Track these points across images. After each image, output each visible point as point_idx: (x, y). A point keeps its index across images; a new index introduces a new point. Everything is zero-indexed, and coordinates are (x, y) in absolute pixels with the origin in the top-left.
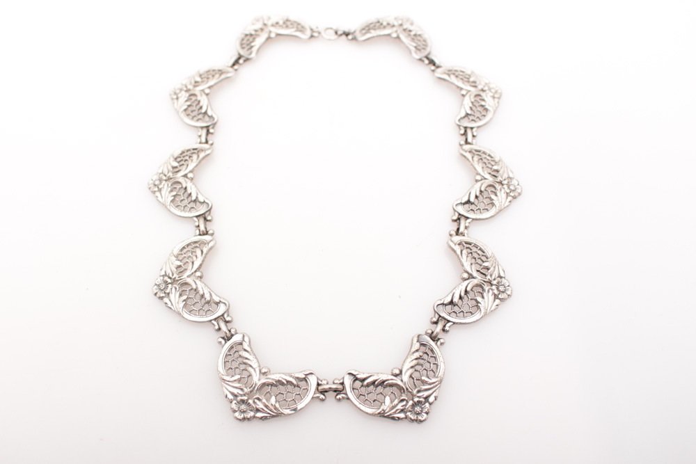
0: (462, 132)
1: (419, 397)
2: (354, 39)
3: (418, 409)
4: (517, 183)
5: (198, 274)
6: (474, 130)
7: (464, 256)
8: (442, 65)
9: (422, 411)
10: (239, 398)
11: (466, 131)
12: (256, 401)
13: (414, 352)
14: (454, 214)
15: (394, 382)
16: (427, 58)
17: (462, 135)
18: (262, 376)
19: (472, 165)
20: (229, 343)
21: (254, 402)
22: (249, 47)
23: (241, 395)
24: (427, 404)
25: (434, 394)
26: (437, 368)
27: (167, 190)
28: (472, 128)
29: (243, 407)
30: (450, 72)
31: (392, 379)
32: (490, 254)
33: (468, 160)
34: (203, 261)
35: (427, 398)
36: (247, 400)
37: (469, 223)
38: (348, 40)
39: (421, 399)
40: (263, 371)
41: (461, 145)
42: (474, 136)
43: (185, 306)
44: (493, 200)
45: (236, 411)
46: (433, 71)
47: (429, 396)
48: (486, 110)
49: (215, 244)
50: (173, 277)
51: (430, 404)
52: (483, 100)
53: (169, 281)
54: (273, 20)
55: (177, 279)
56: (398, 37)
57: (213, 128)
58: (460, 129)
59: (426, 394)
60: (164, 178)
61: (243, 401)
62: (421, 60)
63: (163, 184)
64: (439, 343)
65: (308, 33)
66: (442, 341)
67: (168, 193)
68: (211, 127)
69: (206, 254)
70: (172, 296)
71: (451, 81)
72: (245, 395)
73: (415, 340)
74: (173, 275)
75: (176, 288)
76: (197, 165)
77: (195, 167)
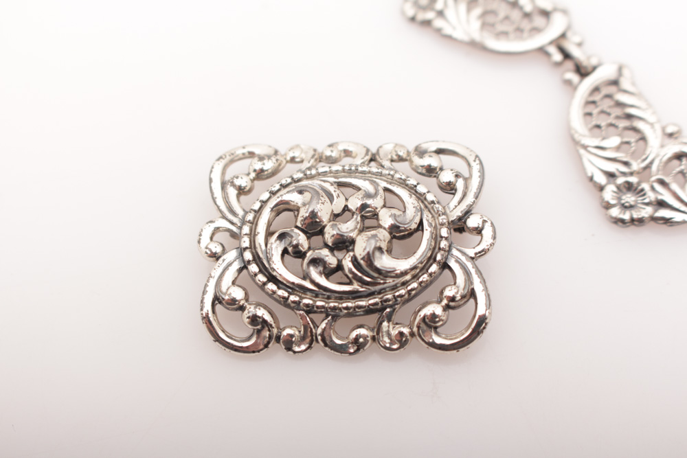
10: (620, 180)
18: (667, 141)
20: (590, 82)
23: (624, 174)
29: (629, 198)
36: (639, 184)
40: (670, 130)
43: (484, 25)
45: (614, 206)
61: (629, 187)
70: (450, 13)
72: (631, 174)
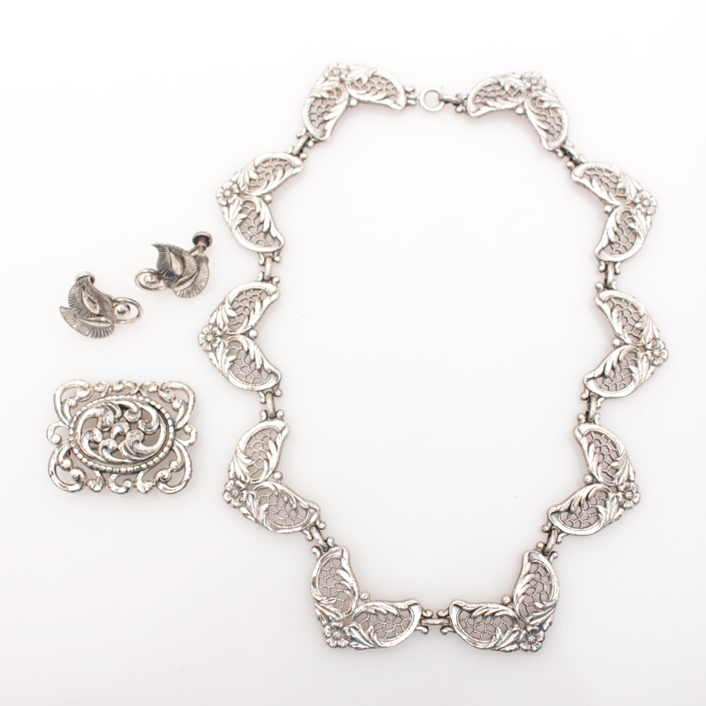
0: (602, 268)
1: (532, 626)
2: (465, 112)
3: (531, 638)
4: (663, 346)
5: (277, 475)
6: (617, 266)
7: (591, 453)
8: (582, 159)
9: (536, 640)
11: (606, 266)
12: (352, 629)
13: (526, 575)
14: (585, 391)
15: (505, 613)
16: (562, 149)
17: (601, 272)
19: (610, 322)
21: (350, 630)
22: (320, 120)
24: (541, 632)
25: (549, 621)
26: (551, 589)
27: (223, 352)
28: (615, 263)
30: (593, 173)
31: (503, 610)
32: (622, 451)
33: (605, 314)
34: (279, 458)
35: (541, 626)
37: (601, 403)
38: (456, 112)
39: (535, 628)
41: (598, 289)
42: (616, 274)
44: (632, 372)
46: (570, 168)
47: (544, 622)
48: (636, 235)
49: (289, 431)
50: (247, 481)
51: (544, 631)
52: (634, 221)
53: (243, 486)
54: (354, 76)
55: (252, 483)
56: (525, 114)
57: (278, 255)
58: (600, 265)
59: (539, 621)
60: (219, 333)
62: (554, 151)
63: (217, 342)
64: (552, 558)
65: (402, 100)
66: (555, 555)
67: (224, 355)
68: (276, 254)
69: (281, 447)
71: (592, 189)
73: (526, 559)
74: (246, 478)
75: (253, 496)
76: (260, 318)
77: (258, 321)
